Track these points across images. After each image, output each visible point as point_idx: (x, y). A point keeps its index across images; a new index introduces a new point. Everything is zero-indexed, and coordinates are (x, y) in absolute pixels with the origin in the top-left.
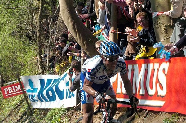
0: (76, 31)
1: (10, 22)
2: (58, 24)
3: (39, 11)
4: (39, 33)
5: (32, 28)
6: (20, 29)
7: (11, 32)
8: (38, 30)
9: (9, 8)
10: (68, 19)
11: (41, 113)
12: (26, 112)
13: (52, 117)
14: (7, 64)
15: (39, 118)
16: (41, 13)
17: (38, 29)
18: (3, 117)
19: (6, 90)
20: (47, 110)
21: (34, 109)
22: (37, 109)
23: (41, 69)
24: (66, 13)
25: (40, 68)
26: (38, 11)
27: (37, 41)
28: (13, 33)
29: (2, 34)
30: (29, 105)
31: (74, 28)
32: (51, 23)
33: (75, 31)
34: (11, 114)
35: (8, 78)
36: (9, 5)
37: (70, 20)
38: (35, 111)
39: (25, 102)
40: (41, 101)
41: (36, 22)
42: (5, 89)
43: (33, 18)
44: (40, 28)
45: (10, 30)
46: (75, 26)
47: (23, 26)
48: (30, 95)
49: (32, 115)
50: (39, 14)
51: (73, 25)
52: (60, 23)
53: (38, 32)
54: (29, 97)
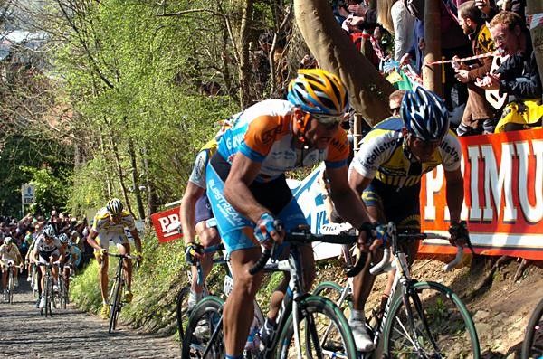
0: (339, 65)
1: (170, 50)
2: (291, 52)
3: (243, 20)
4: (244, 75)
5: (226, 65)
6: (196, 67)
7: (172, 75)
8: (242, 68)
9: (165, 15)
10: (316, 37)
14: (165, 157)
16: (248, 24)
17: (242, 64)
18: (159, 289)
19: (165, 221)
24: (311, 22)
26: (241, 19)
27: (240, 95)
28: (178, 78)
29: (150, 80)
31: (332, 59)
32: (272, 48)
33: (335, 66)
34: (178, 282)
35: (167, 190)
36: (165, 6)
37: (321, 38)
41: (236, 48)
42: (161, 220)
43: (226, 37)
44: (244, 61)
45: (169, 70)
46: (336, 55)
47: (201, 59)
50: (243, 26)
51: (330, 51)
52: (297, 49)
53: (241, 72)
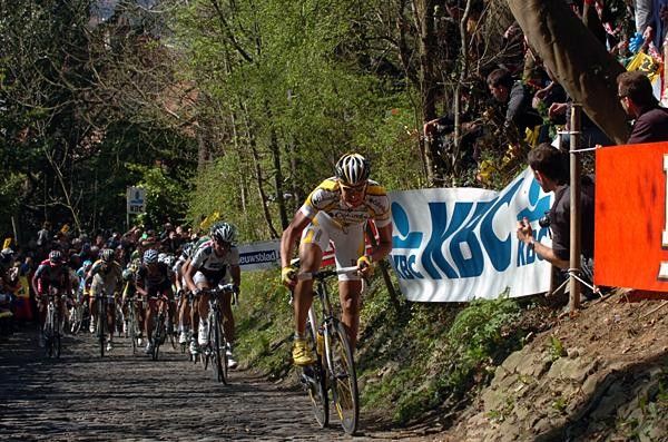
0: (553, 39)
1: (328, 14)
2: (489, 20)
4: (426, 48)
5: (403, 35)
6: (362, 37)
7: (331, 47)
8: (424, 40)
11: (436, 318)
12: (383, 315)
13: (471, 329)
14: (319, 155)
15: (427, 334)
17: (424, 34)
20: (453, 308)
21: (410, 303)
22: (421, 303)
23: (433, 169)
25: (429, 168)
27: (421, 76)
28: (338, 50)
29: (301, 52)
30: (394, 293)
31: (543, 30)
32: (465, 15)
33: (548, 40)
37: (530, 2)
38: (414, 311)
39: (380, 281)
40: (435, 276)
41: (416, 13)
44: (427, 31)
45: (327, 40)
46: (549, 25)
47: (369, 26)
48: (396, 257)
49: (404, 323)
51: (542, 19)
52: (498, 16)
53: (422, 45)
54: (393, 264)
